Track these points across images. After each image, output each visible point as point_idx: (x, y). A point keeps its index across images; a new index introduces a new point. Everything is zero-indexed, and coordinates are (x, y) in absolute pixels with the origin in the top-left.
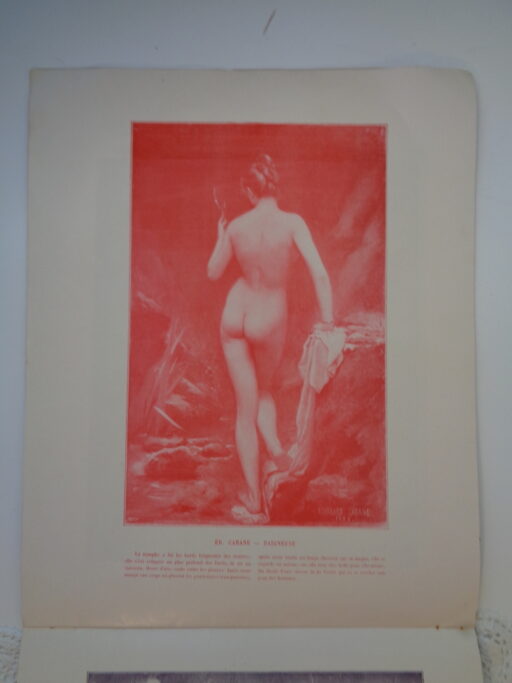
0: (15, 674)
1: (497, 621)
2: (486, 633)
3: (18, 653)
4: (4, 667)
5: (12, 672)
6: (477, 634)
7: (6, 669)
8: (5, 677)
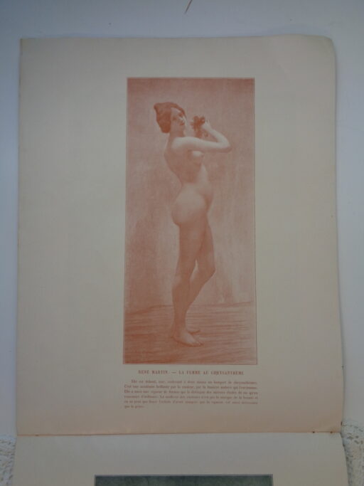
0: (11, 470)
1: (356, 427)
2: (348, 436)
3: (13, 454)
4: (3, 465)
5: (8, 469)
6: (342, 437)
7: (4, 467)
8: (4, 472)
